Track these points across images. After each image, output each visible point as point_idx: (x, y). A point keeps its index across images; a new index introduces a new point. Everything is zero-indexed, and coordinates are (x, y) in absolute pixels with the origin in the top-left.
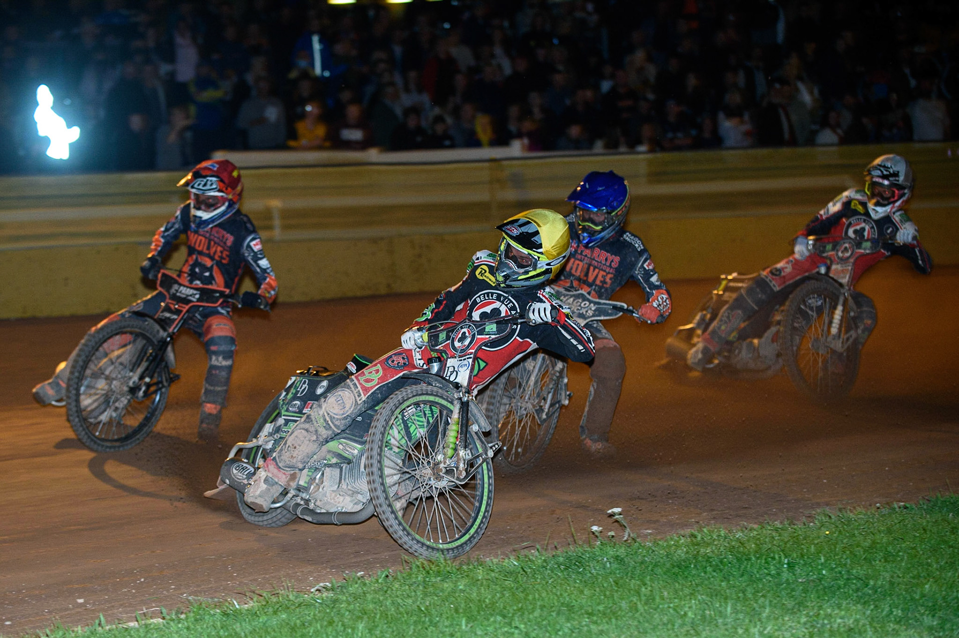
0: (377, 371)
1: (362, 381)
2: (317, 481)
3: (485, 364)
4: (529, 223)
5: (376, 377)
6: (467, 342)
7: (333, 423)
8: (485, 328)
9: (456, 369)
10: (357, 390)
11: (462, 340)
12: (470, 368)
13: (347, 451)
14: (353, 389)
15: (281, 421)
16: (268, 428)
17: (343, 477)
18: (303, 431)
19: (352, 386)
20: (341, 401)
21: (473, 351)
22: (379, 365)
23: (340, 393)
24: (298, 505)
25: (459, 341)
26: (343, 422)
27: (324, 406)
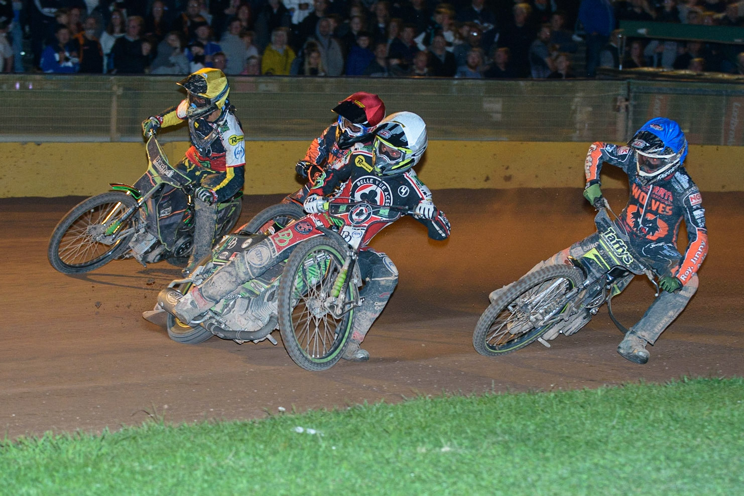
0: (289, 235)
1: (277, 241)
2: (230, 306)
4: (396, 126)
5: (287, 239)
6: (363, 217)
7: (251, 271)
8: (379, 210)
10: (273, 248)
11: (358, 214)
13: (257, 288)
14: (270, 246)
15: (211, 265)
16: (200, 269)
17: (250, 304)
19: (269, 244)
20: (260, 255)
21: (367, 225)
22: (289, 229)
23: (259, 248)
24: (212, 324)
25: (356, 215)
26: (259, 271)
27: (246, 257)
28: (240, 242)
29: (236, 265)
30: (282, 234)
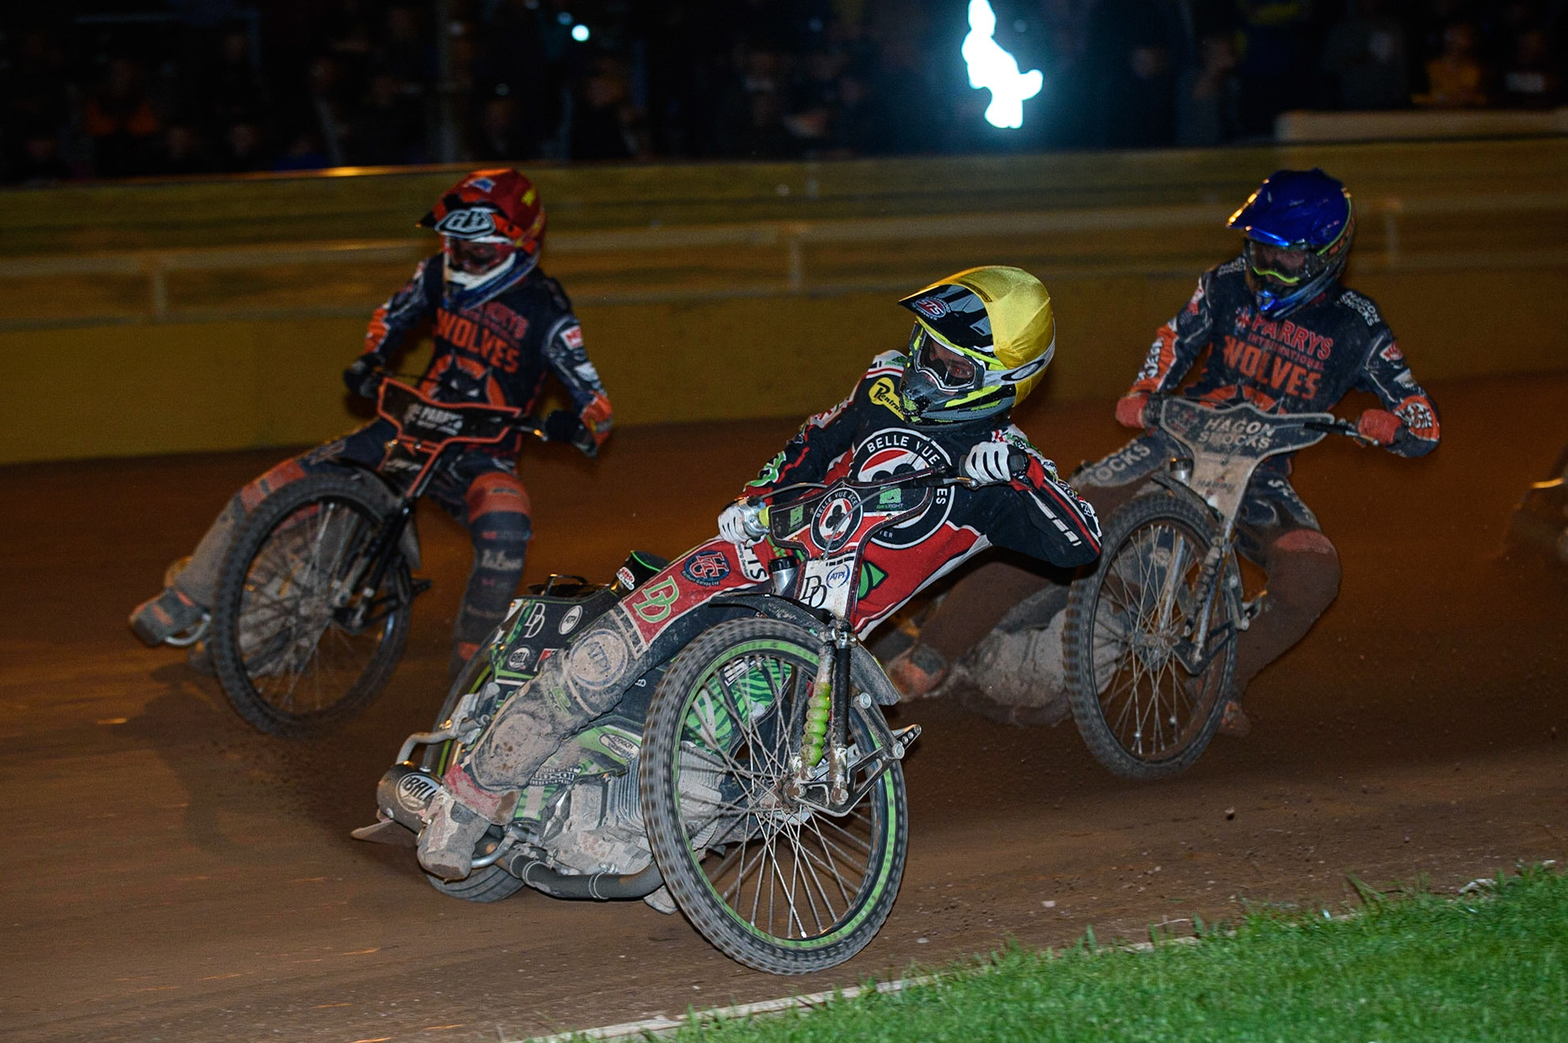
0: (669, 591)
1: (640, 613)
2: (558, 813)
3: (882, 575)
4: (966, 293)
5: (666, 603)
6: (844, 527)
7: (584, 700)
8: (878, 497)
9: (824, 583)
10: (631, 631)
11: (834, 522)
12: (850, 579)
13: (618, 748)
14: (623, 629)
15: (492, 689)
16: (468, 703)
17: (608, 804)
18: (526, 716)
19: (620, 624)
20: (601, 656)
21: (857, 544)
22: (670, 577)
23: (597, 639)
24: (524, 860)
25: (828, 525)
26: (606, 697)
27: (566, 666)
28: (555, 616)
29: (546, 694)
30: (653, 590)
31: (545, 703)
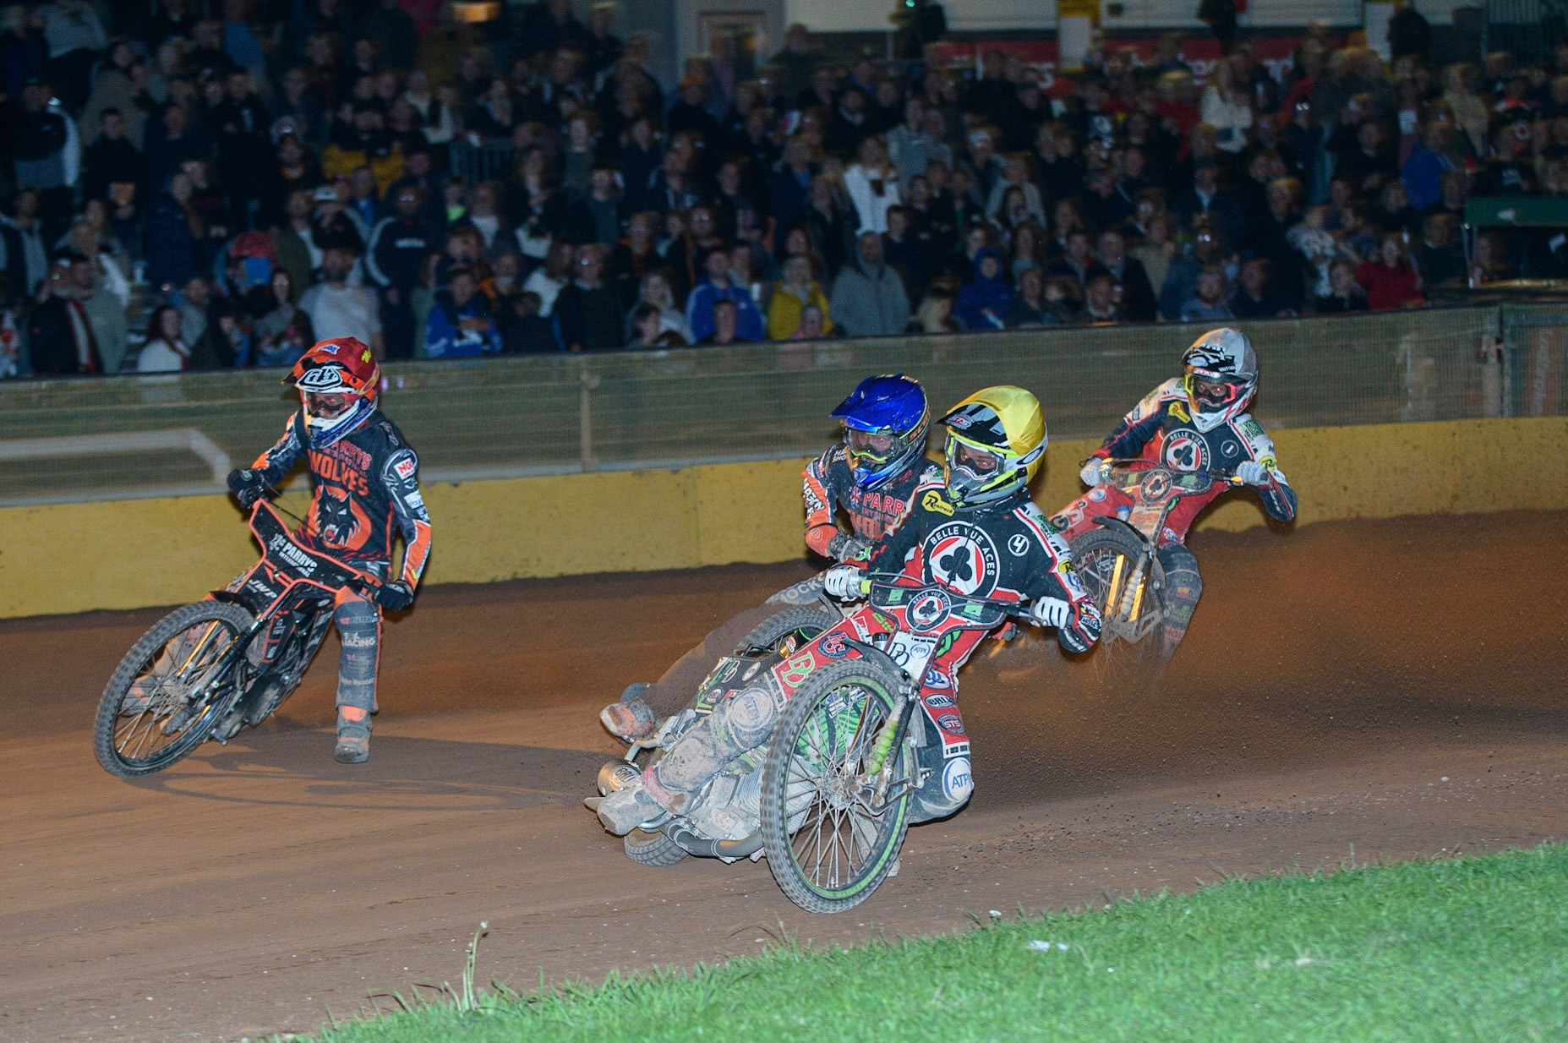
0: (808, 663)
1: (785, 679)
4: (982, 407)
5: (804, 671)
6: (933, 617)
7: (738, 740)
9: (908, 651)
10: (778, 692)
14: (772, 690)
17: (737, 792)
18: (697, 742)
19: (770, 685)
20: (754, 708)
22: (809, 652)
23: (752, 695)
24: (677, 828)
25: (919, 613)
26: (754, 738)
27: (729, 711)
28: (742, 669)
29: (712, 728)
30: (796, 661)
31: (710, 735)
